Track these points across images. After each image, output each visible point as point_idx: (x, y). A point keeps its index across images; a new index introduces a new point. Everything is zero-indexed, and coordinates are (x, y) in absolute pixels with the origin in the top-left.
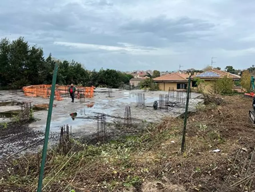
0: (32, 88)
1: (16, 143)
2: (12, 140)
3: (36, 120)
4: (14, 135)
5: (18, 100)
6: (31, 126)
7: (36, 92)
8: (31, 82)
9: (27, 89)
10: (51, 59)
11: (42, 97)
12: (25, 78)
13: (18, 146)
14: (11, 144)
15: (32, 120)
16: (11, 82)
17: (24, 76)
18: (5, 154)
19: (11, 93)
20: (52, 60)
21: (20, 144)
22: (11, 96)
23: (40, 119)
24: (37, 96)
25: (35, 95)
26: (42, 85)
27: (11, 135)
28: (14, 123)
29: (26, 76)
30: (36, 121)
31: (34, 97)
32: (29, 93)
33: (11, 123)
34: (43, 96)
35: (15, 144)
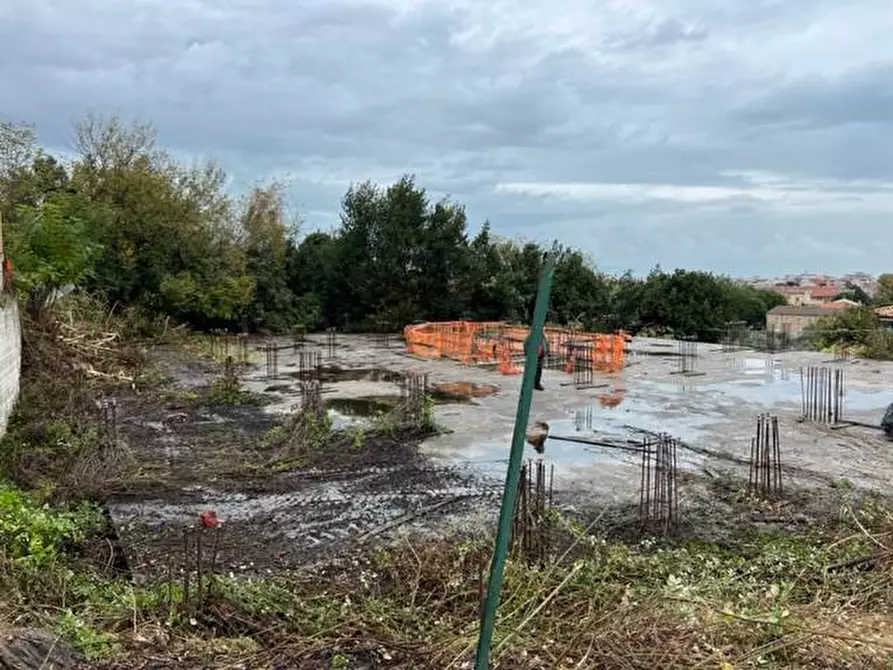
0: (429, 329)
1: (386, 497)
2: (375, 487)
3: (439, 430)
4: (378, 470)
5: (392, 364)
6: (425, 447)
7: (439, 344)
8: (426, 312)
9: (415, 331)
10: (487, 239)
11: (456, 360)
12: (410, 300)
13: (389, 507)
14: (370, 498)
15: (428, 431)
16: (374, 311)
17: (408, 294)
18: (354, 526)
19: (374, 344)
20: (490, 243)
21: (396, 503)
22: (370, 352)
23: (452, 429)
24: (443, 357)
25: (436, 353)
26: (458, 324)
27: (372, 470)
28: (381, 434)
29: (414, 293)
30: (438, 434)
31: (435, 358)
32: (421, 344)
33: (371, 432)
34: (460, 357)
35: (381, 501)
